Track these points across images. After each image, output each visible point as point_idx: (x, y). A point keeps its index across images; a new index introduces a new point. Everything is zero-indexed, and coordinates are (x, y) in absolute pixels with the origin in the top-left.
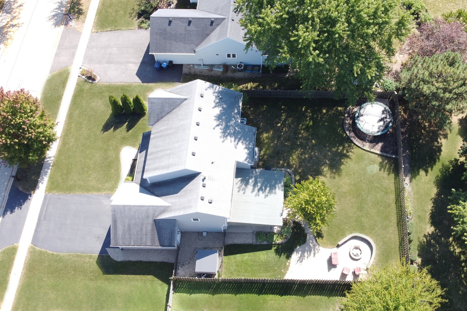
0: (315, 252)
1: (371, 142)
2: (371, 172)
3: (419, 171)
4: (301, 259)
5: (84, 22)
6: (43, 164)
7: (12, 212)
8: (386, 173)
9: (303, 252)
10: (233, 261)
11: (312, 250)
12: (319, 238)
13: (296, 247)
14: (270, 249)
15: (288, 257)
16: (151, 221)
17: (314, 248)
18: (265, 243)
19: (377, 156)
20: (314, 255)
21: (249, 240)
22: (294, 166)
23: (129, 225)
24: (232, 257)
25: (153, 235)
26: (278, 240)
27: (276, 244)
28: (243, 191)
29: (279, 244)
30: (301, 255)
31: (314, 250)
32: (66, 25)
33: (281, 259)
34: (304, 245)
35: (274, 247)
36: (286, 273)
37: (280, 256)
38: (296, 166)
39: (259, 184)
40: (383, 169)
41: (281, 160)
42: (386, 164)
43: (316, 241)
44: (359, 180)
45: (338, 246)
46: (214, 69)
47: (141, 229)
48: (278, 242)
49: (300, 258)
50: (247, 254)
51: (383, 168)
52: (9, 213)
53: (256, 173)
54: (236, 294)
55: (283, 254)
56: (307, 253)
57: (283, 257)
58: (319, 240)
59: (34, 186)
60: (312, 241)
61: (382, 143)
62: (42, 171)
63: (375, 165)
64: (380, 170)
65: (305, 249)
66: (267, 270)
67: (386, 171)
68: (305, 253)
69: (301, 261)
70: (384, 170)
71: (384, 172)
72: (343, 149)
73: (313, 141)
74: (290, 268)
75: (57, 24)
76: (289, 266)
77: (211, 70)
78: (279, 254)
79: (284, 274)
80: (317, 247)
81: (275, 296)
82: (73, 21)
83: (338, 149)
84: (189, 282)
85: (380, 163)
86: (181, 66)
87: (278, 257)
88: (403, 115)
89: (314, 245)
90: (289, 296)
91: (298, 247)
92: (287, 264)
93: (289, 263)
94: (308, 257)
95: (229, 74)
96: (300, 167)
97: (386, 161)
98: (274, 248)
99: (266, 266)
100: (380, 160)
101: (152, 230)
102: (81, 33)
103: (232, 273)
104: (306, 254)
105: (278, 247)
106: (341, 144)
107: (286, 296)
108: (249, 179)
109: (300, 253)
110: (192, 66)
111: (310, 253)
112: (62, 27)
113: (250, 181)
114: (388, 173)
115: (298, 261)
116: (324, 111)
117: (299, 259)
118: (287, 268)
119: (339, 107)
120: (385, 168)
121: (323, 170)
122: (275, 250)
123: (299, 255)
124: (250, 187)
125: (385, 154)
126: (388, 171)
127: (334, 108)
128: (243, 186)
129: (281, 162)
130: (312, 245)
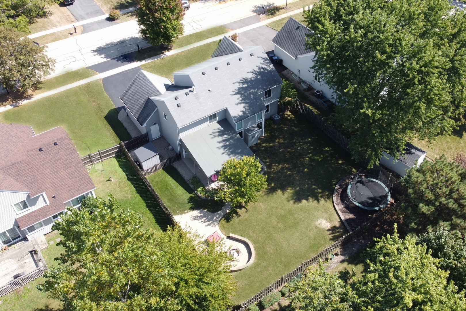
0: (211, 224)
1: (347, 207)
2: (319, 224)
3: (359, 264)
4: (196, 218)
5: (268, 18)
6: (158, 55)
7: (117, 61)
8: (331, 236)
9: (204, 216)
10: (162, 177)
11: (211, 221)
12: (225, 220)
13: (204, 209)
14: (190, 193)
15: (192, 209)
16: (146, 97)
17: (214, 222)
18: (192, 186)
19: (339, 220)
20: (208, 225)
21: (187, 176)
22: (273, 170)
23: (137, 91)
24: (166, 174)
25: (140, 108)
26: (200, 193)
27: (196, 194)
28: (213, 137)
29: (198, 196)
30: (200, 216)
31: (212, 223)
32: (259, 14)
33: (187, 205)
34: (210, 213)
35: (194, 194)
36: (178, 215)
37: (189, 203)
38: (274, 170)
39: (228, 143)
40: (331, 232)
41: (269, 158)
42: (338, 232)
43: (222, 219)
44: (303, 219)
45: (229, 238)
46: (302, 84)
47: (139, 99)
48: (199, 194)
49: (198, 217)
50: (174, 181)
51: (333, 231)
52: (116, 60)
53: (236, 136)
54: (138, 192)
55: (192, 203)
56: (206, 219)
57: (190, 205)
58: (223, 222)
59: (140, 59)
60: (218, 217)
61: (354, 217)
62: (153, 57)
63: (329, 224)
64: (329, 230)
65: (207, 216)
66: (170, 200)
67: (333, 235)
68: (204, 217)
69: (195, 219)
70: (332, 234)
71: (330, 234)
72: (320, 193)
73: (306, 170)
74: (183, 215)
75: (254, 11)
76: (185, 213)
77: (300, 83)
78: (189, 201)
79: (176, 214)
80: (216, 223)
81: (153, 218)
82: (264, 15)
83: (316, 189)
84: (129, 161)
85: (335, 227)
86: (286, 68)
87: (187, 201)
88: (400, 219)
89: (216, 221)
90: (160, 228)
91: (206, 211)
92: (186, 211)
93: (188, 212)
94: (202, 222)
95: (308, 94)
96: (275, 173)
97: (342, 230)
98: (192, 195)
99: (173, 198)
100: (337, 224)
101: (142, 104)
102: (260, 22)
103: (153, 181)
104: (203, 219)
105: (194, 197)
106: (324, 189)
107: (158, 226)
108: (226, 134)
109: (202, 214)
110: (292, 72)
111: (207, 221)
112: (255, 14)
113: (225, 136)
114: (331, 238)
115: (194, 217)
116: (340, 162)
117: (195, 217)
118: (182, 212)
119: (355, 169)
120: (334, 233)
121: (288, 189)
122: (191, 196)
123: (199, 215)
124: (220, 139)
125: (346, 224)
126: (333, 237)
127: (350, 166)
128: (217, 134)
129: (268, 160)
130: (215, 218)
